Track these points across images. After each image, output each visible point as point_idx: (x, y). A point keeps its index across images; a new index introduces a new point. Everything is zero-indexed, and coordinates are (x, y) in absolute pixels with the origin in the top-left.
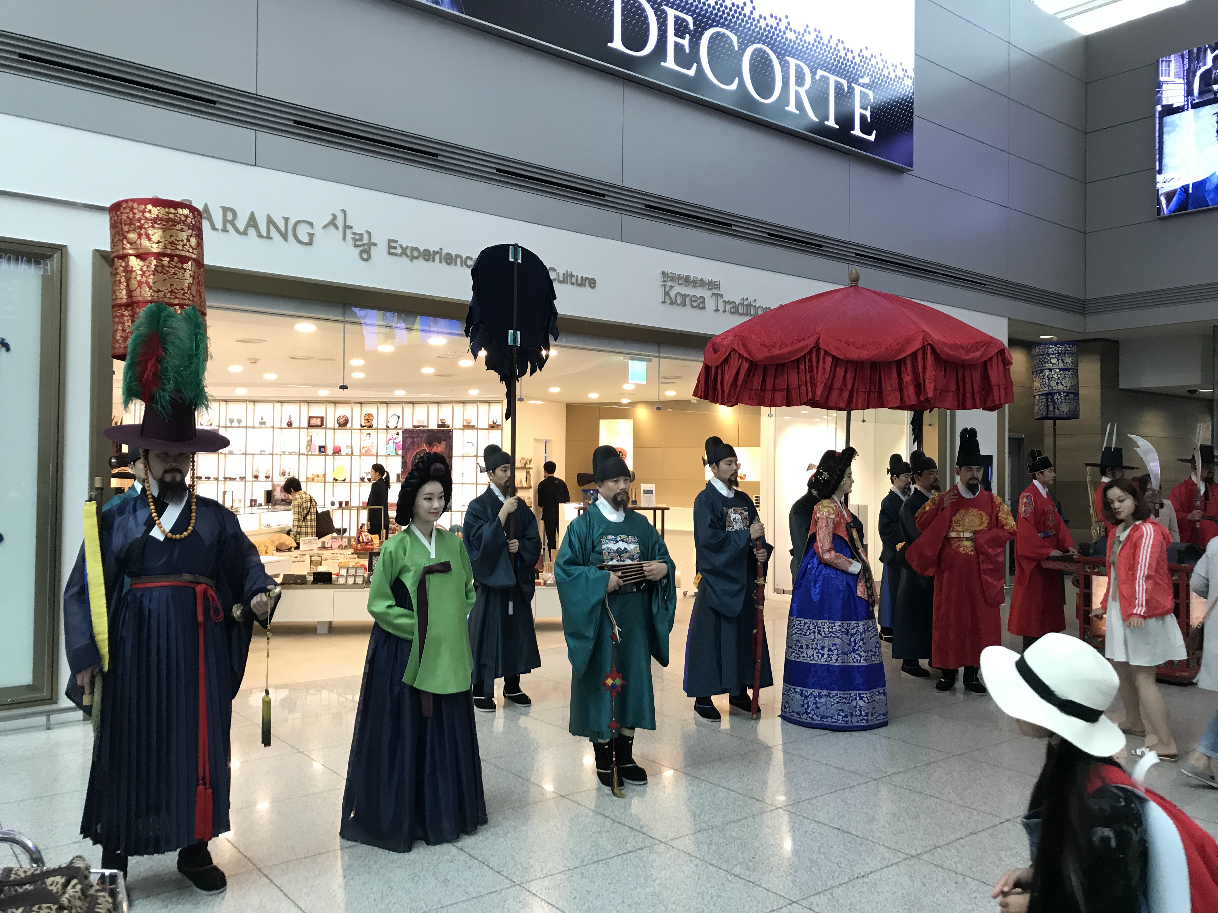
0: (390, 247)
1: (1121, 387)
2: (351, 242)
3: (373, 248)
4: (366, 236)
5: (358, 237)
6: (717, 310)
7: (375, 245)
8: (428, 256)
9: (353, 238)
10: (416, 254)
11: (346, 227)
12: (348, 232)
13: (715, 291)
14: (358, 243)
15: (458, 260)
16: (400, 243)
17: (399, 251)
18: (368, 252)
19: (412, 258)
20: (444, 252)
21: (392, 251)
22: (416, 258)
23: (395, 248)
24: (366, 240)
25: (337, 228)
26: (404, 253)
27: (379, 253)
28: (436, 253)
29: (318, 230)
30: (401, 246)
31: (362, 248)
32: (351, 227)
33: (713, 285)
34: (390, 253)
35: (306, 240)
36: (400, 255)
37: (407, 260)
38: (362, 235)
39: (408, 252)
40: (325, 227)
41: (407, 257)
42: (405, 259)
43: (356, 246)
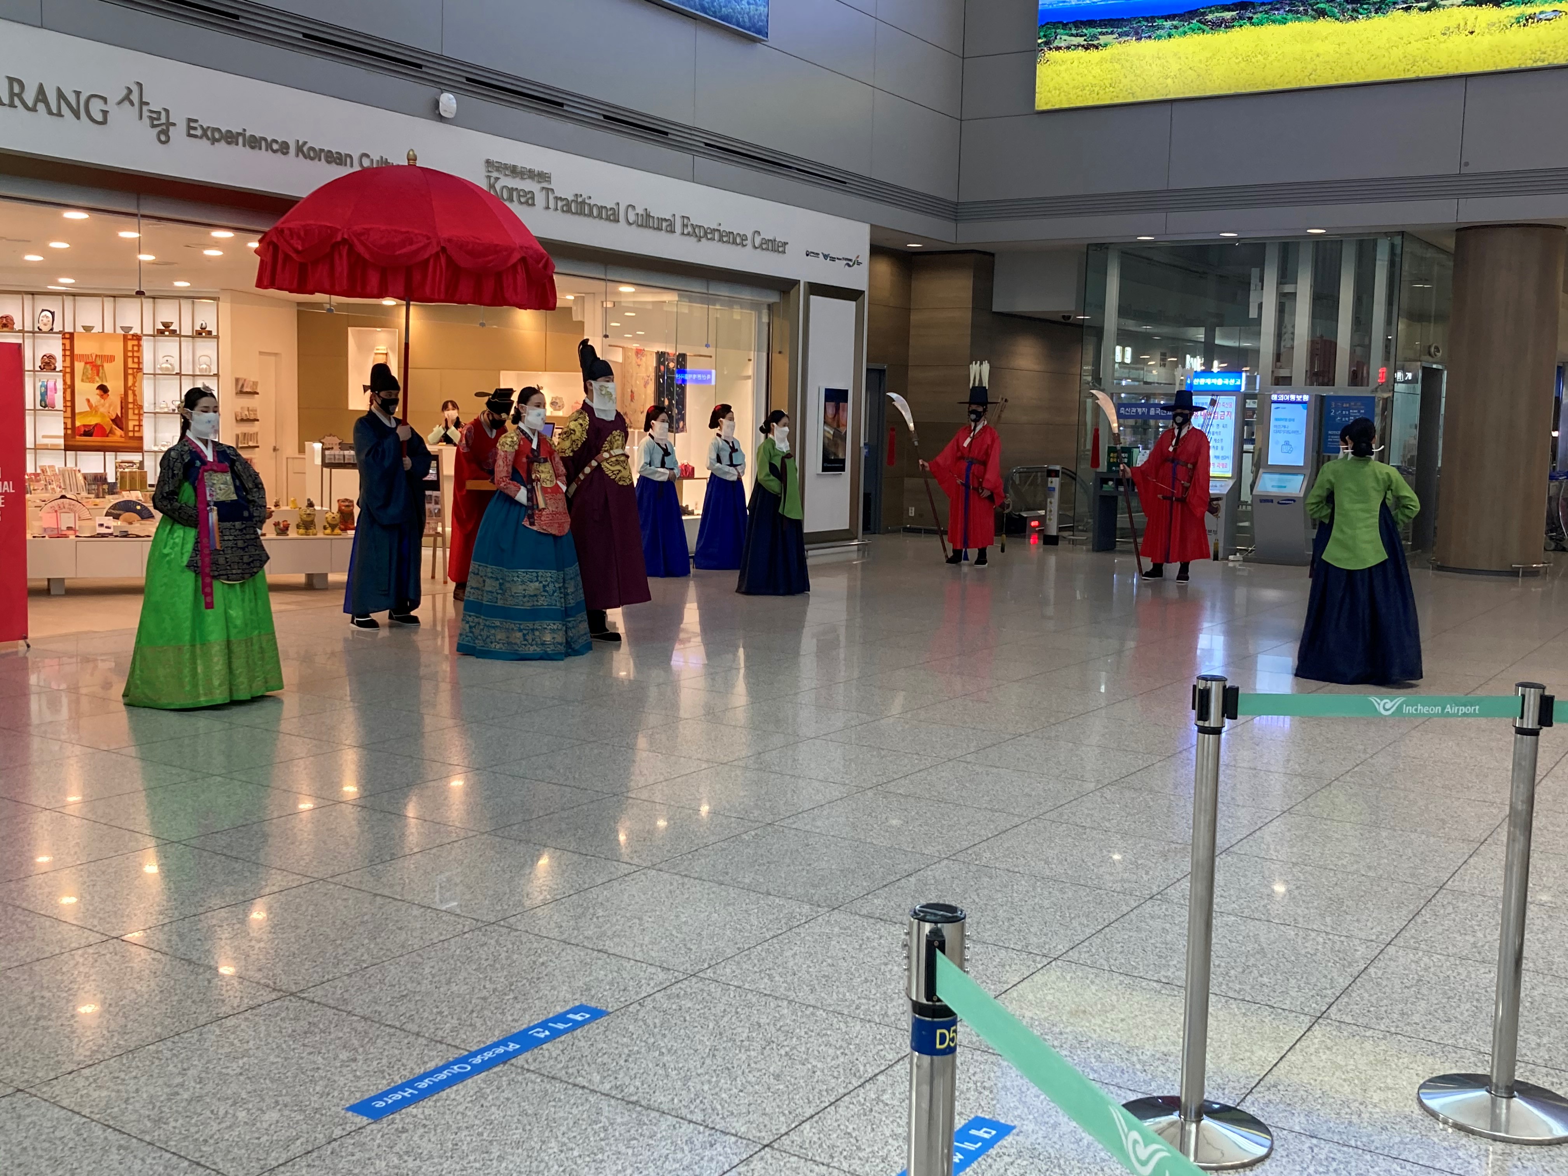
0: (190, 128)
1: (995, 309)
2: (146, 121)
3: (171, 128)
4: (163, 114)
5: (154, 116)
6: (548, 208)
7: (174, 124)
8: (231, 138)
9: (150, 117)
10: (217, 136)
11: (143, 103)
12: (145, 108)
13: (545, 185)
14: (156, 122)
15: (263, 144)
16: (200, 123)
17: (199, 132)
18: (166, 132)
19: (214, 141)
20: (248, 134)
21: (192, 132)
22: (218, 140)
23: (195, 128)
24: (163, 120)
25: (132, 104)
26: (204, 134)
27: (178, 133)
28: (239, 134)
29: (111, 107)
30: (201, 126)
31: (159, 129)
32: (148, 104)
33: (542, 177)
34: (189, 135)
35: (99, 117)
36: (201, 137)
37: (209, 142)
38: (159, 113)
39: (209, 133)
40: (120, 103)
41: (208, 139)
42: (205, 142)
43: (154, 126)
